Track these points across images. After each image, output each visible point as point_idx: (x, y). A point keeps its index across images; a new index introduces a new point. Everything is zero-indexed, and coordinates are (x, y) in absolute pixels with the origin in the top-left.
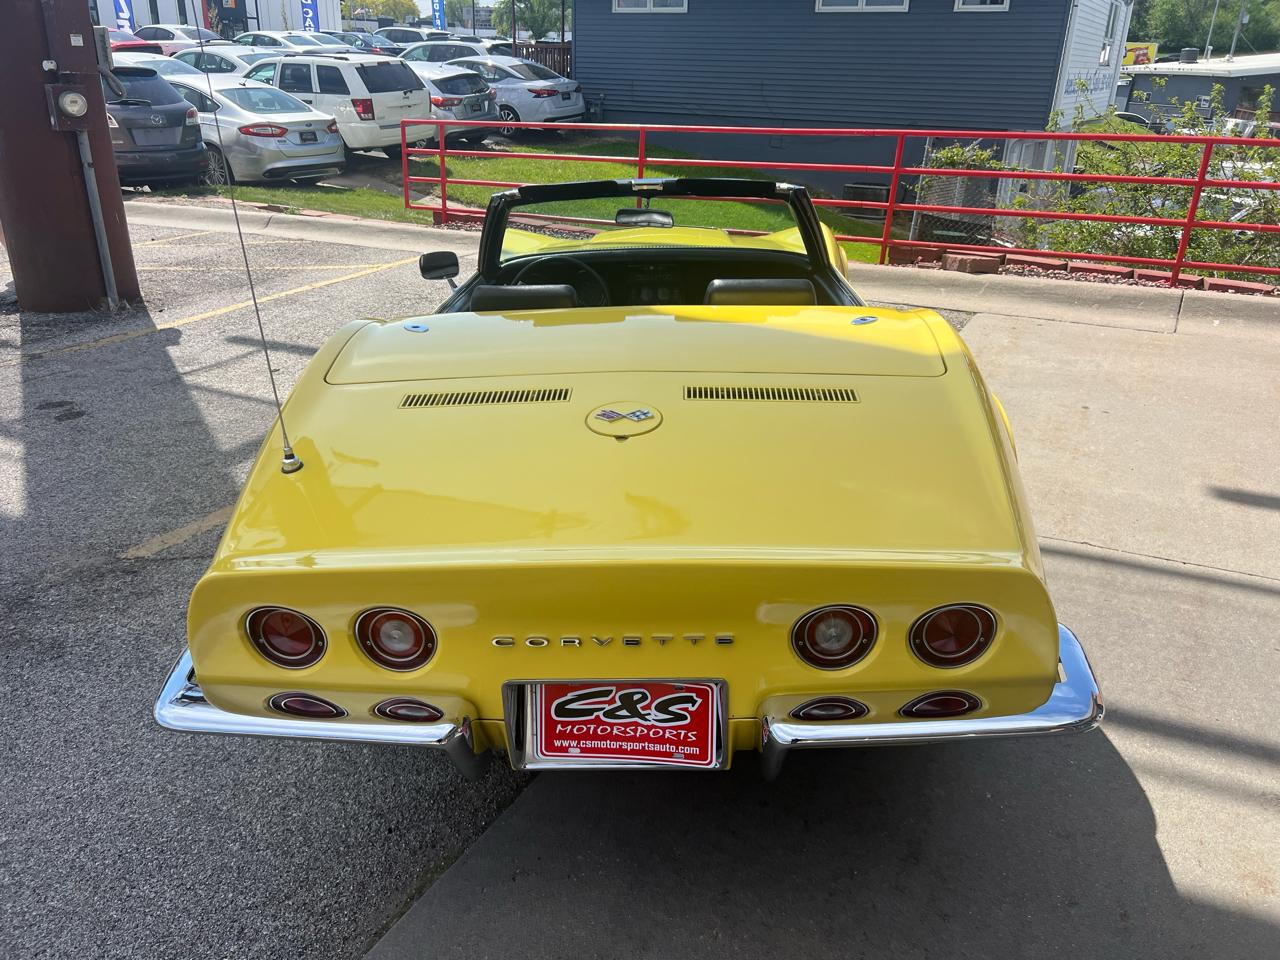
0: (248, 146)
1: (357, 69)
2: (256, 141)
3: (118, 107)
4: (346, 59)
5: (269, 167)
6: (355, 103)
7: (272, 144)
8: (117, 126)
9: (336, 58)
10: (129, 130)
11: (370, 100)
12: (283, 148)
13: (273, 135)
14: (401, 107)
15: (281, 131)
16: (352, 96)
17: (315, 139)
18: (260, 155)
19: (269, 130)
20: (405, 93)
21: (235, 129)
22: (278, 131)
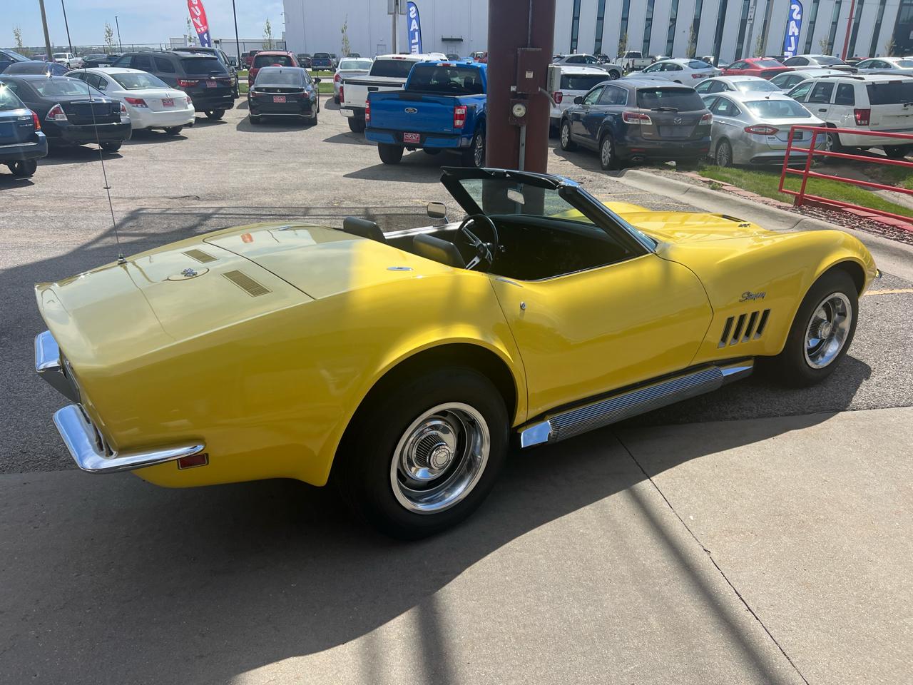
0: (746, 140)
1: (867, 86)
2: (753, 138)
3: (656, 112)
4: (862, 79)
5: (757, 155)
6: (856, 111)
7: (765, 140)
8: (651, 124)
9: (855, 78)
10: (658, 127)
11: (869, 110)
12: (770, 143)
13: (766, 134)
14: (898, 116)
15: (774, 130)
16: (855, 107)
17: (801, 138)
18: (752, 147)
19: (764, 130)
20: (905, 106)
21: (743, 128)
22: (771, 130)
